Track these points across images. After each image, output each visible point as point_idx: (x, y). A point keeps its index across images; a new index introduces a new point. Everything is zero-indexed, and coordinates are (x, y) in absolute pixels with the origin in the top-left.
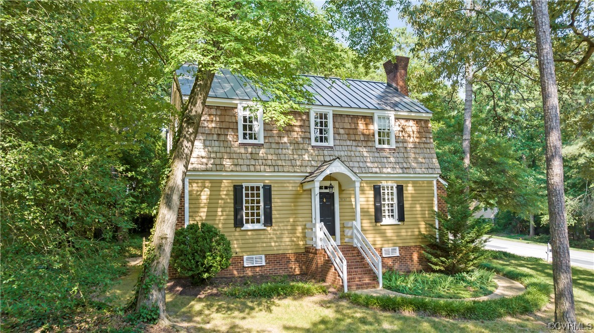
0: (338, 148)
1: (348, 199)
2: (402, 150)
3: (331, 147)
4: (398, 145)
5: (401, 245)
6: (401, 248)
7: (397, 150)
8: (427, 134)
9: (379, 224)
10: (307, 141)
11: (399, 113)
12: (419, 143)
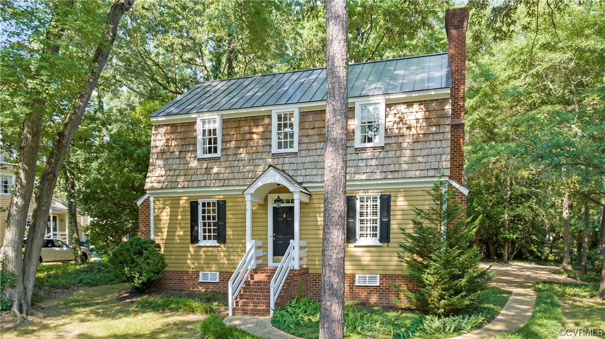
0: (303, 154)
1: (312, 215)
2: (395, 147)
3: (295, 154)
4: (389, 141)
5: (382, 272)
6: (383, 277)
7: (387, 148)
8: (442, 120)
9: (351, 245)
10: (267, 149)
11: (392, 97)
12: (424, 134)
